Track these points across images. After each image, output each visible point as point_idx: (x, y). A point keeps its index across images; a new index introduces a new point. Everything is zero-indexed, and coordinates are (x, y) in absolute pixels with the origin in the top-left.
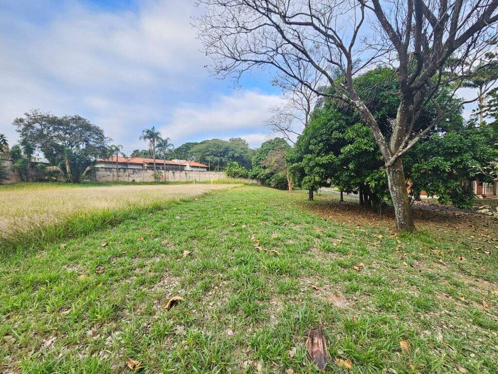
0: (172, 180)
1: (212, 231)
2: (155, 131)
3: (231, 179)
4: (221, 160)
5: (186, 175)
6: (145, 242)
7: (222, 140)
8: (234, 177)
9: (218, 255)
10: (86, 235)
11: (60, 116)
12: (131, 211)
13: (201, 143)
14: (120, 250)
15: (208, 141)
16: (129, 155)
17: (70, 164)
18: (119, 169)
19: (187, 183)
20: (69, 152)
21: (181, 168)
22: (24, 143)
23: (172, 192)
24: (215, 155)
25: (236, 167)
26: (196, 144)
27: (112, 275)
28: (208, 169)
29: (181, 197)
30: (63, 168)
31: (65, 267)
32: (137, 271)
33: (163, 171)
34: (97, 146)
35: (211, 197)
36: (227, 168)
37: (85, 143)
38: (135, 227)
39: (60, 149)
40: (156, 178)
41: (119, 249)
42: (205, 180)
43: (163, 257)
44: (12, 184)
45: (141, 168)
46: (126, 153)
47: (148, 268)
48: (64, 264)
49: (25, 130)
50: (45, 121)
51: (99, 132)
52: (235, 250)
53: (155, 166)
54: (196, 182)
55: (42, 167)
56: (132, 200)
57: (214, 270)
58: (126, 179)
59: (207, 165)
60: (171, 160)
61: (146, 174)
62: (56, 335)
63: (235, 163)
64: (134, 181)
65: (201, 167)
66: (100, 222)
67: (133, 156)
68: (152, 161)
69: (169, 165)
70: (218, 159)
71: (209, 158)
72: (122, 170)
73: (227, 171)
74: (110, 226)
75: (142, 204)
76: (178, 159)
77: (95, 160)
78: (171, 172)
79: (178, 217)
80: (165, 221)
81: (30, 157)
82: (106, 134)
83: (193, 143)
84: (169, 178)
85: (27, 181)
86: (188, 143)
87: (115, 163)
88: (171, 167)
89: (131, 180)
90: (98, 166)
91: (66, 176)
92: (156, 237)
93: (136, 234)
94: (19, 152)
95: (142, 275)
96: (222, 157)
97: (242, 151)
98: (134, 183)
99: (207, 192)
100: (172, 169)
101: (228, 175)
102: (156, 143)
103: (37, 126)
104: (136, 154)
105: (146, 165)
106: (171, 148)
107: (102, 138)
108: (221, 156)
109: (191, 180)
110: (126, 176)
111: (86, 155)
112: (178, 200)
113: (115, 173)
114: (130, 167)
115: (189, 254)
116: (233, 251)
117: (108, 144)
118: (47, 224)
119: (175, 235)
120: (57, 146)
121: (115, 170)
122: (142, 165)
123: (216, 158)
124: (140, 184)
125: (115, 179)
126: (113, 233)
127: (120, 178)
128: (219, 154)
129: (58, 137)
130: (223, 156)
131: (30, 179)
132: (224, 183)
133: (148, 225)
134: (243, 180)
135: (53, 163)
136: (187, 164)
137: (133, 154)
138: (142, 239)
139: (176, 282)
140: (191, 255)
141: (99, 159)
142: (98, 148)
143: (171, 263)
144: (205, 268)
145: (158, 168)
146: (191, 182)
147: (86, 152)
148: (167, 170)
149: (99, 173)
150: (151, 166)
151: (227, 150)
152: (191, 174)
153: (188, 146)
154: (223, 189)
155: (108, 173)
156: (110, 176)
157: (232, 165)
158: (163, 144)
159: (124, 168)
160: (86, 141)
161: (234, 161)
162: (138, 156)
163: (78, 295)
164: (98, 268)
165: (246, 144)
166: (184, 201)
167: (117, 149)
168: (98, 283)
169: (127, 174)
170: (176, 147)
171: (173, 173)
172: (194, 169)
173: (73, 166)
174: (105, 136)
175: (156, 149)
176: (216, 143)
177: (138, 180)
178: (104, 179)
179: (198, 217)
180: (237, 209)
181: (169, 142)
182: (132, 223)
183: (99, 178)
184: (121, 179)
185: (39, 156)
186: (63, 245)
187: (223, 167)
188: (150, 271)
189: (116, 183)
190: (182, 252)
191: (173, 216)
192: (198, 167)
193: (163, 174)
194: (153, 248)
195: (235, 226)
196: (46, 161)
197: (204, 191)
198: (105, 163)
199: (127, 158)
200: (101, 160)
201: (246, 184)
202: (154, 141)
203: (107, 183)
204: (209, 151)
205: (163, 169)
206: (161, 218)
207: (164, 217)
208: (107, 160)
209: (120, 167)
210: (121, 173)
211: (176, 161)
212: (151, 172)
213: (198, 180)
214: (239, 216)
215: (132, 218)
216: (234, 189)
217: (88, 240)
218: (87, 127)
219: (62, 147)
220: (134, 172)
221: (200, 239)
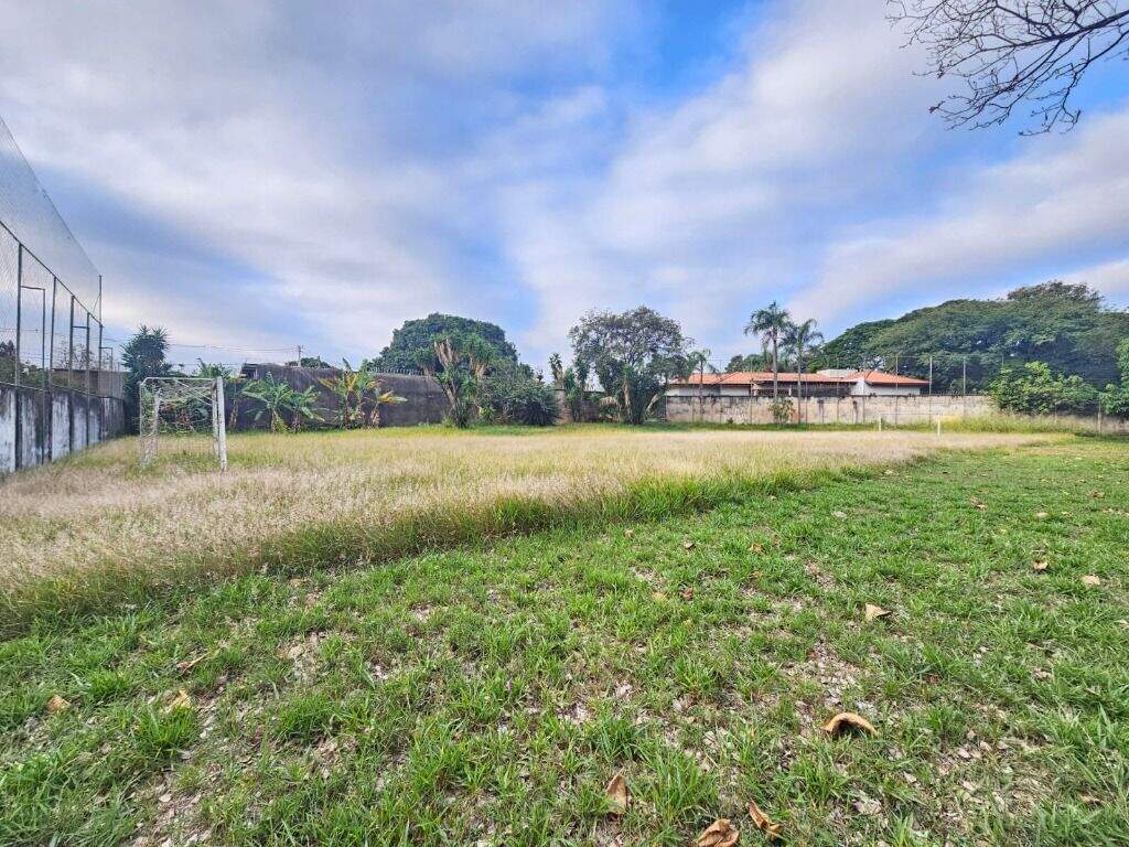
0: (816, 421)
1: (953, 569)
2: (780, 310)
3: (1012, 419)
4: (975, 361)
5: (856, 408)
6: (766, 558)
7: (983, 298)
8: (1028, 411)
9: (983, 649)
10: (658, 520)
11: (619, 314)
12: (731, 486)
13: (905, 319)
14: (717, 564)
15: (925, 310)
16: (722, 369)
17: (630, 392)
18: (705, 397)
19: (856, 427)
20: (631, 372)
21: (842, 390)
22: (578, 363)
23: (821, 450)
24: (951, 349)
25: (1039, 380)
26: (887, 324)
27: (707, 609)
28: (924, 390)
29: (846, 463)
30: (622, 400)
31: (633, 569)
32: (753, 617)
33: (795, 400)
34: (670, 356)
35: (940, 470)
36: (1001, 385)
37: (651, 353)
38: (740, 521)
39: (617, 367)
40: (777, 414)
41: (716, 560)
42: (915, 420)
43: (809, 604)
44: (563, 425)
45: (746, 393)
46: (716, 365)
47: (777, 620)
48: (631, 564)
49: (580, 342)
50: (603, 324)
51: (671, 330)
52: (1058, 653)
53: (776, 389)
54: (885, 426)
55: (597, 400)
56: (735, 462)
57: (974, 687)
58: (716, 418)
59: (923, 378)
60: (814, 371)
61: (756, 407)
62: (631, 683)
63: (1034, 365)
64: (731, 421)
65: (901, 386)
66: (679, 499)
67: (730, 370)
68: (770, 377)
69: (811, 383)
70: (964, 358)
71: (928, 360)
72: (709, 400)
73: (1000, 392)
74: (695, 512)
75: (753, 473)
76: (834, 367)
77: (666, 383)
78: (814, 400)
79: (839, 514)
80: (806, 519)
81: (583, 383)
82: (683, 333)
83: (876, 324)
84: (810, 414)
85: (579, 421)
86: (862, 325)
87: (697, 386)
88: (814, 388)
89: (725, 419)
90: (669, 393)
91: (624, 413)
92: (789, 552)
93: (746, 537)
94: (572, 377)
95: (764, 629)
96: (976, 353)
97: (1067, 324)
98: (730, 425)
99: (924, 454)
100: (817, 394)
101: (1003, 406)
102: (781, 336)
103: (593, 335)
104: (737, 364)
105: (756, 387)
106: (815, 342)
107: (677, 339)
108: (974, 347)
109: (869, 420)
110: (717, 412)
111: (652, 373)
112: (835, 469)
113: (697, 407)
114: (723, 392)
115: (882, 617)
116: (1048, 654)
117: (687, 351)
118: (609, 492)
119: (836, 557)
120: (613, 363)
121: (697, 400)
122: (748, 387)
123: (954, 357)
124: (742, 427)
125: (697, 417)
126: (702, 526)
127: (705, 416)
128: (968, 344)
129: (617, 348)
130: (984, 348)
131: (583, 418)
132: (984, 429)
133: (768, 522)
134: (1069, 421)
135: (609, 392)
136: (860, 380)
137: (730, 365)
138: (758, 549)
139: (849, 678)
140: (889, 623)
141: (671, 381)
142: (670, 359)
143: (833, 624)
144: (937, 673)
145: (783, 393)
146: (871, 426)
147: (652, 369)
148: (806, 395)
149: (672, 407)
150: (767, 389)
151: (1000, 328)
152: (869, 405)
153: (861, 333)
154: (986, 448)
155: (686, 406)
156: (688, 412)
157: (1021, 373)
158: (797, 336)
159: (712, 397)
160: (653, 350)
161: (1029, 360)
162: (739, 370)
163: (655, 627)
164: (681, 588)
165: (1088, 296)
166: (853, 474)
167: (702, 359)
168: (684, 617)
169: (719, 408)
170: (828, 340)
171: (821, 402)
172: (878, 392)
173: (634, 394)
174: (683, 336)
175: (781, 350)
176: (957, 312)
177: (739, 420)
178: (678, 418)
179: (900, 521)
180: (1051, 519)
181: (812, 329)
182: (735, 511)
183: (671, 415)
184: (707, 418)
185: (594, 383)
186: (628, 532)
187: (984, 381)
188: (782, 628)
189: (699, 425)
190: (860, 606)
191: (827, 508)
192: (891, 385)
193: (795, 406)
194: (784, 575)
195: (1047, 570)
196: (600, 388)
197: (916, 452)
198: (681, 386)
199: (719, 374)
200: (674, 381)
201: (1091, 435)
202: (775, 332)
203: (683, 426)
204: (929, 338)
205: (795, 394)
206: (795, 509)
207: (804, 508)
208: (684, 382)
209: (705, 393)
210: (707, 407)
211: (827, 375)
212: (766, 402)
213: (890, 420)
214: (1063, 543)
215: (733, 500)
216: (1032, 451)
217: (662, 530)
218: (656, 325)
219: (621, 363)
220: (731, 403)
221: (913, 584)
